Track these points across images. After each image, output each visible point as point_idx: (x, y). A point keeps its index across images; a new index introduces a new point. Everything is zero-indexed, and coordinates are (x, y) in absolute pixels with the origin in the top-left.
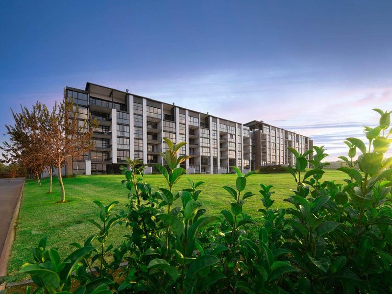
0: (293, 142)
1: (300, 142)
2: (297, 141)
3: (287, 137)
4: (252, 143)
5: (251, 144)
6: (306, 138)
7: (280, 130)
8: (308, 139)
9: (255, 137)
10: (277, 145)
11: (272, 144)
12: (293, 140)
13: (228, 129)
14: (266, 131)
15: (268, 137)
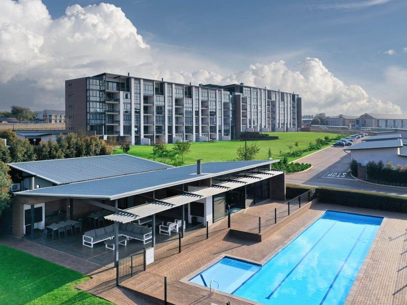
0: (277, 102)
1: (286, 101)
2: (282, 100)
3: (269, 97)
4: (233, 107)
5: (231, 109)
6: (294, 96)
7: (262, 90)
8: (296, 97)
9: (235, 101)
10: (259, 108)
11: (253, 107)
12: (278, 99)
13: (209, 96)
14: (246, 93)
15: (248, 100)
